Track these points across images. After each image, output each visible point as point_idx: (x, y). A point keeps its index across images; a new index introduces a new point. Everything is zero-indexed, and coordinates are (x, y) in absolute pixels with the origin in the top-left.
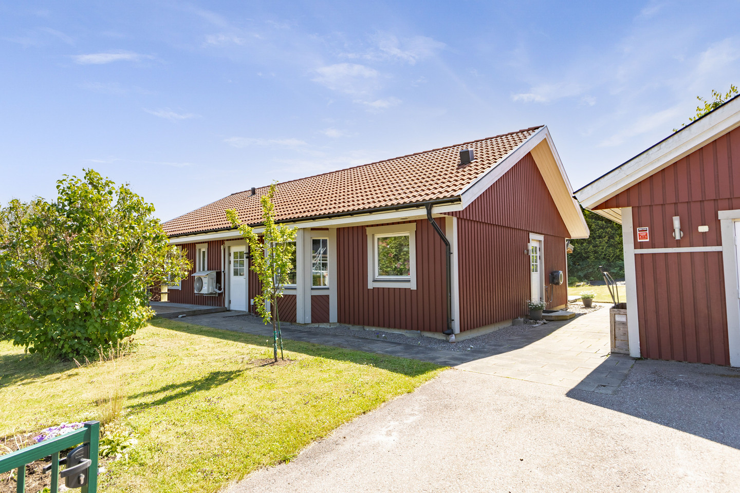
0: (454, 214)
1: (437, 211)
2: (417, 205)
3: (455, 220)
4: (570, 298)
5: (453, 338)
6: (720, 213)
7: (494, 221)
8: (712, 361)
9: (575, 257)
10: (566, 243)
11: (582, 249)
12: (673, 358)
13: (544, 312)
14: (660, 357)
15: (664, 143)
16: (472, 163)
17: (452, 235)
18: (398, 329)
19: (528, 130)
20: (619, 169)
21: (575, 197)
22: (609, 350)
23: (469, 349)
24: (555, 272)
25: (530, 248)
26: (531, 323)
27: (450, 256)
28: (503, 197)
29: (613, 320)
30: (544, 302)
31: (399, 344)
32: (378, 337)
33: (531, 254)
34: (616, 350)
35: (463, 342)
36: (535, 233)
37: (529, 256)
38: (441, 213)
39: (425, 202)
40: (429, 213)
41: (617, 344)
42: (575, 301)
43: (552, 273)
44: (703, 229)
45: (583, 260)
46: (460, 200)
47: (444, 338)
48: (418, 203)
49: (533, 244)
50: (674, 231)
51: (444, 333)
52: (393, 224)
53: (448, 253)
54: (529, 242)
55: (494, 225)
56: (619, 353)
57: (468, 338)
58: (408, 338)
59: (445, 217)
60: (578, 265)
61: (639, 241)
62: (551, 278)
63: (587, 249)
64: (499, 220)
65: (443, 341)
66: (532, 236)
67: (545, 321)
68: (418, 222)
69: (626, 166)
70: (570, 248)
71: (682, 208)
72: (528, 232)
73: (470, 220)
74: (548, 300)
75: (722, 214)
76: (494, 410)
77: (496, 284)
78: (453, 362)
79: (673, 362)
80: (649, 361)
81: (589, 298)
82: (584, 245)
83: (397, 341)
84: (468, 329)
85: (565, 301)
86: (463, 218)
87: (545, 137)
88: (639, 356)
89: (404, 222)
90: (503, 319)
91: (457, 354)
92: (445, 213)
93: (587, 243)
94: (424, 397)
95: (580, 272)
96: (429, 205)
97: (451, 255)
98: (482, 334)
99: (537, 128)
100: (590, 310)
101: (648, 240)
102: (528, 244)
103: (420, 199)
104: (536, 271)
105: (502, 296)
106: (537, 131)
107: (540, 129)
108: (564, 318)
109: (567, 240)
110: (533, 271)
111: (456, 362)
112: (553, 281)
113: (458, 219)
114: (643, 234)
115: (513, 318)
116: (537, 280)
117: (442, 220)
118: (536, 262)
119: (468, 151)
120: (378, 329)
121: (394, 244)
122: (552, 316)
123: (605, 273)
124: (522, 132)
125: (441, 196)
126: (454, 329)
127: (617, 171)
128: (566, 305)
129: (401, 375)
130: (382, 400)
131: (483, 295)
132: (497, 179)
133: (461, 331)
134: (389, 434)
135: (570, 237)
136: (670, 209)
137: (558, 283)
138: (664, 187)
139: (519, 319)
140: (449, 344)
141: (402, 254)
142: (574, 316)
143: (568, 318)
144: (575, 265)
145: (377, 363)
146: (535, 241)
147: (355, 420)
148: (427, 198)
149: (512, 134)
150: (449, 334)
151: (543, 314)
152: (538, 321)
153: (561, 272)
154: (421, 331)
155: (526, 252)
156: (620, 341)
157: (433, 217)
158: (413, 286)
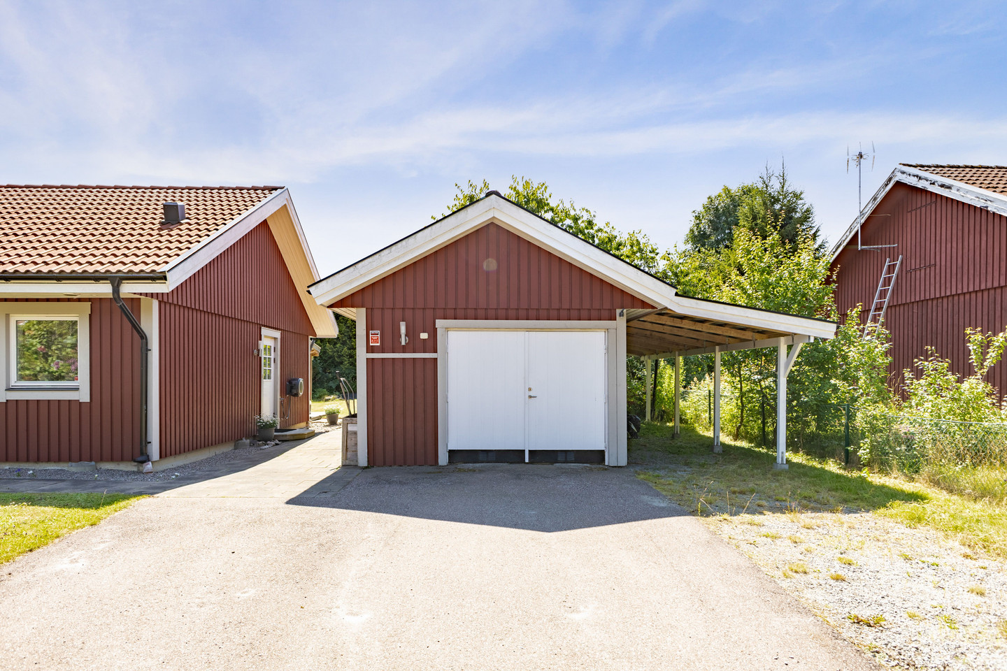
0: (155, 296)
1: (128, 289)
2: (96, 278)
3: (155, 303)
4: (313, 414)
5: (149, 466)
6: (438, 321)
7: (213, 309)
8: (425, 463)
9: (326, 361)
10: (310, 342)
11: (335, 352)
12: (395, 464)
13: (277, 431)
14: (384, 464)
15: (394, 247)
16: (182, 224)
17: (151, 324)
18: (55, 462)
19: (263, 189)
20: (354, 267)
21: (309, 292)
22: (340, 464)
23: (174, 477)
24: (294, 380)
25: (262, 347)
26: (259, 446)
27: (147, 354)
28: (226, 277)
29: (345, 430)
30: (278, 419)
31: (64, 481)
32: (19, 475)
33: (263, 355)
34: (348, 462)
35: (163, 471)
36: (269, 327)
37: (261, 358)
38: (135, 293)
39: (108, 275)
40: (116, 290)
41: (349, 456)
42: (320, 418)
43: (290, 382)
44: (424, 336)
45: (336, 366)
46: (165, 278)
47: (135, 469)
48: (97, 274)
49: (265, 343)
50: (401, 337)
51: (135, 461)
52: (48, 300)
53: (144, 349)
54: (261, 340)
55: (212, 313)
56: (349, 465)
57: (171, 467)
58: (74, 473)
59: (140, 299)
60: (329, 373)
61: (371, 344)
62: (288, 388)
63: (341, 352)
64: (220, 307)
65: (134, 472)
66: (265, 331)
67: (277, 442)
68: (95, 302)
69: (360, 264)
70: (317, 349)
71: (409, 313)
72: (260, 326)
73: (178, 305)
74: (283, 415)
75: (440, 323)
76: (205, 524)
77: (214, 393)
78: (151, 491)
79: (395, 467)
80: (375, 469)
81: (334, 413)
82: (338, 346)
83: (58, 477)
84: (171, 455)
85: (306, 418)
86: (168, 302)
87: (285, 202)
88: (366, 465)
89: (69, 300)
90: (221, 441)
91: (157, 483)
92: (141, 294)
93: (341, 344)
94: (115, 526)
95: (331, 382)
96: (117, 280)
97: (149, 352)
98: (190, 462)
99: (276, 189)
100: (334, 427)
101: (379, 344)
102: (260, 341)
103: (101, 269)
104: (269, 378)
105: (220, 410)
106: (275, 193)
107: (279, 191)
108: (301, 437)
109: (311, 339)
110: (265, 378)
111: (156, 491)
112: (291, 391)
113: (160, 302)
114: (375, 337)
115: (236, 440)
116: (269, 390)
117: (135, 302)
118: (270, 365)
119: (177, 206)
120: (16, 466)
121: (38, 330)
122: (286, 435)
123: (342, 379)
124: (255, 189)
125: (136, 269)
126: (150, 455)
127: (351, 268)
128: (307, 423)
129: (76, 510)
130: (54, 535)
131: (195, 409)
132: (218, 254)
133: (161, 457)
134: (74, 561)
135: (316, 335)
136: (398, 313)
137: (297, 395)
138: (394, 291)
139: (244, 440)
140: (142, 475)
141: (54, 348)
142: (313, 435)
143: (306, 436)
144: (326, 373)
145: (32, 501)
146: (269, 339)
147: (17, 559)
148: (113, 269)
149: (241, 189)
150: (143, 462)
151: (275, 434)
152: (268, 442)
153: (301, 380)
154: (96, 462)
155: (255, 351)
156: (351, 453)
157: (121, 296)
158: (84, 396)
